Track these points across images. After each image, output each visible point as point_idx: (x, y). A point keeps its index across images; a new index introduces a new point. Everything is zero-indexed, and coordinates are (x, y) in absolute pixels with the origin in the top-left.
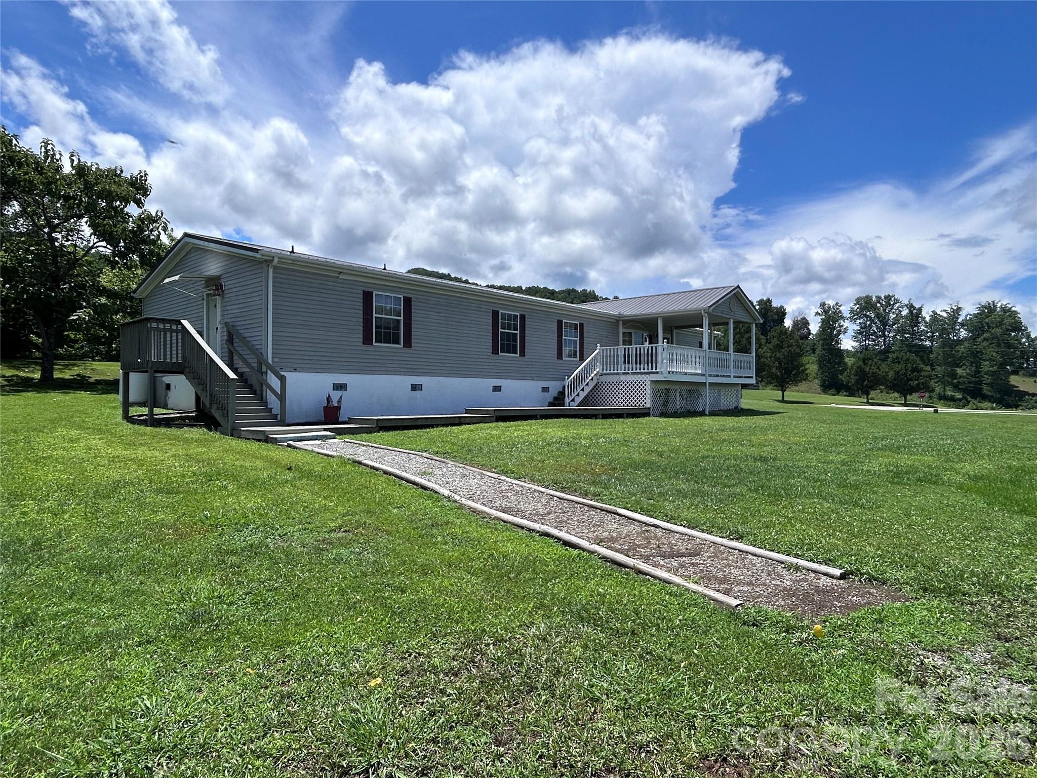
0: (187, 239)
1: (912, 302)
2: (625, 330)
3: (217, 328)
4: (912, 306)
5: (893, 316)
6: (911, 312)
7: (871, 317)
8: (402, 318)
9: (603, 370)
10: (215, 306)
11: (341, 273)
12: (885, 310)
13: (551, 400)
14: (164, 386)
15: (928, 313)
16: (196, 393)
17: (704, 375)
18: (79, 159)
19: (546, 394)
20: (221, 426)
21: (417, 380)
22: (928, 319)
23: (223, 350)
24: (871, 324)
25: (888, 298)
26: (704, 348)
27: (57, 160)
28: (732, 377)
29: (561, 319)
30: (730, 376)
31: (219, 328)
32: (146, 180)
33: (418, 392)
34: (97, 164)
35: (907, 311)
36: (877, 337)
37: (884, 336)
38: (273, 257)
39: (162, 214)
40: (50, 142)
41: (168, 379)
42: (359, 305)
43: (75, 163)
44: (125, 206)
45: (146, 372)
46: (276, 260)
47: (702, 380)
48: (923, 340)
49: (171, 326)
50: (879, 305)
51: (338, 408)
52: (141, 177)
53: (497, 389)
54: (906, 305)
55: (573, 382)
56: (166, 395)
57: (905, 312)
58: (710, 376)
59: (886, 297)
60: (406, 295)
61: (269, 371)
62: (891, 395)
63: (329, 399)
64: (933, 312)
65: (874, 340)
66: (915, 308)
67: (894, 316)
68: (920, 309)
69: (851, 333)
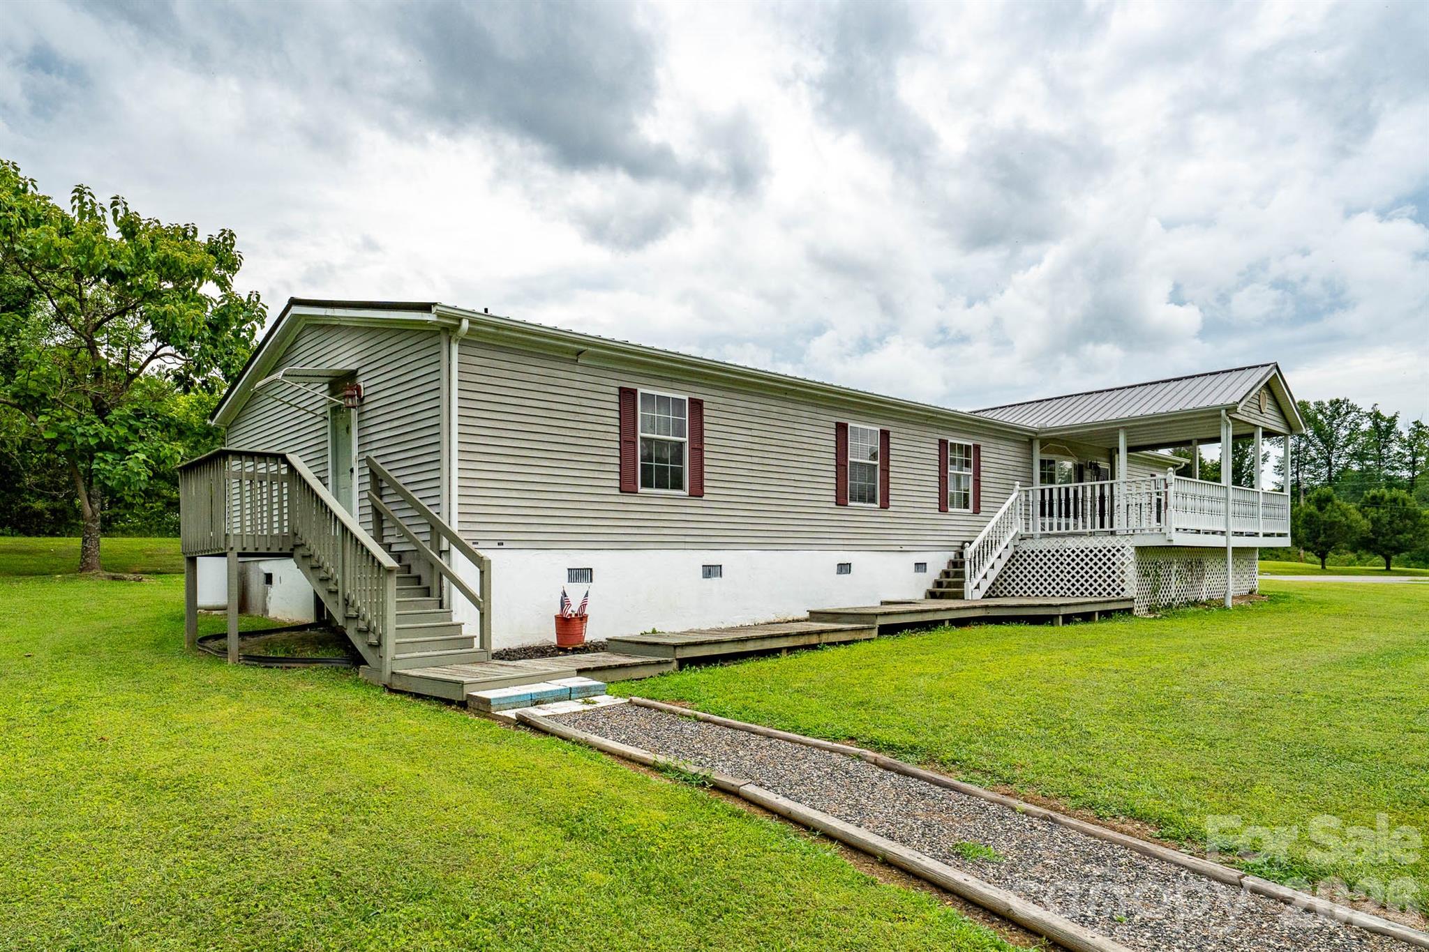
0: (295, 310)
1: (1378, 408)
2: (1046, 457)
3: (352, 471)
4: (1378, 415)
5: (1343, 432)
6: (1377, 426)
7: (1307, 436)
8: (686, 439)
9: (1027, 529)
10: (348, 429)
11: (580, 353)
12: (1330, 424)
13: (930, 587)
14: (262, 578)
15: (1405, 426)
16: (315, 592)
17: (1223, 533)
18: (126, 209)
19: (921, 574)
20: (366, 663)
21: (712, 558)
22: (1406, 435)
23: (364, 511)
24: (1307, 446)
25: (1336, 404)
26: (1223, 484)
27: (99, 218)
28: (1261, 535)
29: (945, 438)
30: (1256, 534)
31: (356, 470)
32: (232, 245)
33: (716, 580)
34: (157, 221)
35: (1370, 423)
36: (1318, 467)
37: (1329, 463)
38: (460, 320)
39: (258, 298)
40: (86, 191)
41: (267, 566)
42: (612, 416)
43: (121, 214)
44: (200, 284)
45: (224, 555)
46: (465, 324)
47: (1218, 541)
48: (1397, 468)
49: (267, 468)
50: (1320, 417)
51: (583, 618)
52: (225, 239)
53: (844, 568)
54: (1369, 415)
55: (977, 553)
56: (266, 594)
57: (1366, 425)
58: (1236, 534)
59: (1331, 404)
60: (693, 396)
61: (453, 547)
62: (1343, 557)
63: (564, 602)
64: (1414, 423)
65: (1310, 472)
66: (1383, 419)
67: (1347, 432)
68: (1392, 420)
69: (1273, 461)
